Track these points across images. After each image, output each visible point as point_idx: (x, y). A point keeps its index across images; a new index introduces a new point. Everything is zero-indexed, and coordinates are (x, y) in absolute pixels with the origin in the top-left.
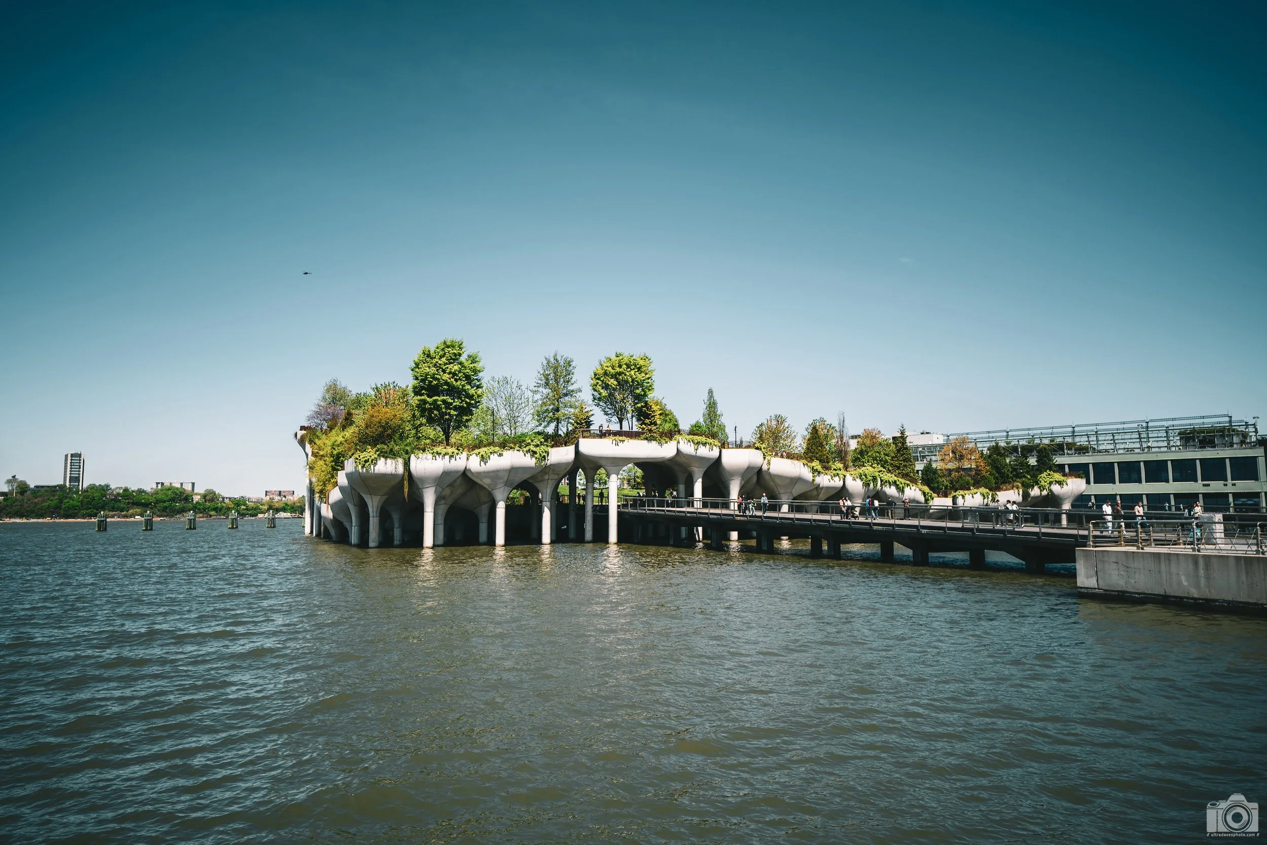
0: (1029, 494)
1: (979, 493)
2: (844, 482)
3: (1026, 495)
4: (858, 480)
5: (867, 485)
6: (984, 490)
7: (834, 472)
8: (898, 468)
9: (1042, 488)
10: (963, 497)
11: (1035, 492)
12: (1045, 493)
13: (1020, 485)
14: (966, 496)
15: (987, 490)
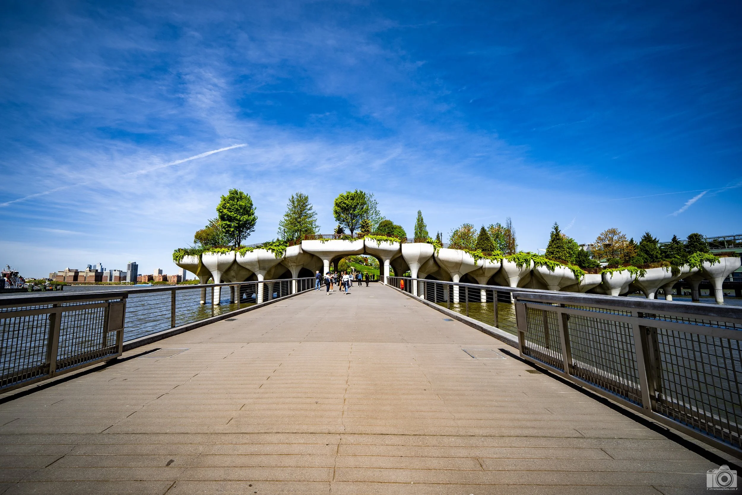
0: (679, 271)
1: (626, 270)
2: (502, 264)
3: (675, 272)
4: (513, 262)
5: (520, 265)
6: (632, 268)
7: (494, 257)
8: (553, 253)
9: (692, 265)
10: (611, 273)
11: (685, 268)
12: (695, 269)
13: (668, 263)
14: (614, 273)
15: (636, 268)
